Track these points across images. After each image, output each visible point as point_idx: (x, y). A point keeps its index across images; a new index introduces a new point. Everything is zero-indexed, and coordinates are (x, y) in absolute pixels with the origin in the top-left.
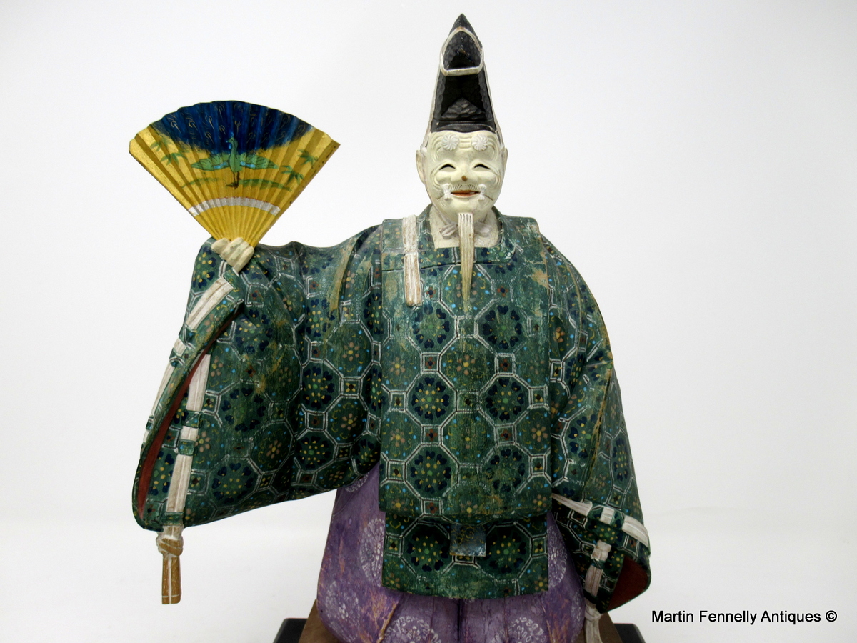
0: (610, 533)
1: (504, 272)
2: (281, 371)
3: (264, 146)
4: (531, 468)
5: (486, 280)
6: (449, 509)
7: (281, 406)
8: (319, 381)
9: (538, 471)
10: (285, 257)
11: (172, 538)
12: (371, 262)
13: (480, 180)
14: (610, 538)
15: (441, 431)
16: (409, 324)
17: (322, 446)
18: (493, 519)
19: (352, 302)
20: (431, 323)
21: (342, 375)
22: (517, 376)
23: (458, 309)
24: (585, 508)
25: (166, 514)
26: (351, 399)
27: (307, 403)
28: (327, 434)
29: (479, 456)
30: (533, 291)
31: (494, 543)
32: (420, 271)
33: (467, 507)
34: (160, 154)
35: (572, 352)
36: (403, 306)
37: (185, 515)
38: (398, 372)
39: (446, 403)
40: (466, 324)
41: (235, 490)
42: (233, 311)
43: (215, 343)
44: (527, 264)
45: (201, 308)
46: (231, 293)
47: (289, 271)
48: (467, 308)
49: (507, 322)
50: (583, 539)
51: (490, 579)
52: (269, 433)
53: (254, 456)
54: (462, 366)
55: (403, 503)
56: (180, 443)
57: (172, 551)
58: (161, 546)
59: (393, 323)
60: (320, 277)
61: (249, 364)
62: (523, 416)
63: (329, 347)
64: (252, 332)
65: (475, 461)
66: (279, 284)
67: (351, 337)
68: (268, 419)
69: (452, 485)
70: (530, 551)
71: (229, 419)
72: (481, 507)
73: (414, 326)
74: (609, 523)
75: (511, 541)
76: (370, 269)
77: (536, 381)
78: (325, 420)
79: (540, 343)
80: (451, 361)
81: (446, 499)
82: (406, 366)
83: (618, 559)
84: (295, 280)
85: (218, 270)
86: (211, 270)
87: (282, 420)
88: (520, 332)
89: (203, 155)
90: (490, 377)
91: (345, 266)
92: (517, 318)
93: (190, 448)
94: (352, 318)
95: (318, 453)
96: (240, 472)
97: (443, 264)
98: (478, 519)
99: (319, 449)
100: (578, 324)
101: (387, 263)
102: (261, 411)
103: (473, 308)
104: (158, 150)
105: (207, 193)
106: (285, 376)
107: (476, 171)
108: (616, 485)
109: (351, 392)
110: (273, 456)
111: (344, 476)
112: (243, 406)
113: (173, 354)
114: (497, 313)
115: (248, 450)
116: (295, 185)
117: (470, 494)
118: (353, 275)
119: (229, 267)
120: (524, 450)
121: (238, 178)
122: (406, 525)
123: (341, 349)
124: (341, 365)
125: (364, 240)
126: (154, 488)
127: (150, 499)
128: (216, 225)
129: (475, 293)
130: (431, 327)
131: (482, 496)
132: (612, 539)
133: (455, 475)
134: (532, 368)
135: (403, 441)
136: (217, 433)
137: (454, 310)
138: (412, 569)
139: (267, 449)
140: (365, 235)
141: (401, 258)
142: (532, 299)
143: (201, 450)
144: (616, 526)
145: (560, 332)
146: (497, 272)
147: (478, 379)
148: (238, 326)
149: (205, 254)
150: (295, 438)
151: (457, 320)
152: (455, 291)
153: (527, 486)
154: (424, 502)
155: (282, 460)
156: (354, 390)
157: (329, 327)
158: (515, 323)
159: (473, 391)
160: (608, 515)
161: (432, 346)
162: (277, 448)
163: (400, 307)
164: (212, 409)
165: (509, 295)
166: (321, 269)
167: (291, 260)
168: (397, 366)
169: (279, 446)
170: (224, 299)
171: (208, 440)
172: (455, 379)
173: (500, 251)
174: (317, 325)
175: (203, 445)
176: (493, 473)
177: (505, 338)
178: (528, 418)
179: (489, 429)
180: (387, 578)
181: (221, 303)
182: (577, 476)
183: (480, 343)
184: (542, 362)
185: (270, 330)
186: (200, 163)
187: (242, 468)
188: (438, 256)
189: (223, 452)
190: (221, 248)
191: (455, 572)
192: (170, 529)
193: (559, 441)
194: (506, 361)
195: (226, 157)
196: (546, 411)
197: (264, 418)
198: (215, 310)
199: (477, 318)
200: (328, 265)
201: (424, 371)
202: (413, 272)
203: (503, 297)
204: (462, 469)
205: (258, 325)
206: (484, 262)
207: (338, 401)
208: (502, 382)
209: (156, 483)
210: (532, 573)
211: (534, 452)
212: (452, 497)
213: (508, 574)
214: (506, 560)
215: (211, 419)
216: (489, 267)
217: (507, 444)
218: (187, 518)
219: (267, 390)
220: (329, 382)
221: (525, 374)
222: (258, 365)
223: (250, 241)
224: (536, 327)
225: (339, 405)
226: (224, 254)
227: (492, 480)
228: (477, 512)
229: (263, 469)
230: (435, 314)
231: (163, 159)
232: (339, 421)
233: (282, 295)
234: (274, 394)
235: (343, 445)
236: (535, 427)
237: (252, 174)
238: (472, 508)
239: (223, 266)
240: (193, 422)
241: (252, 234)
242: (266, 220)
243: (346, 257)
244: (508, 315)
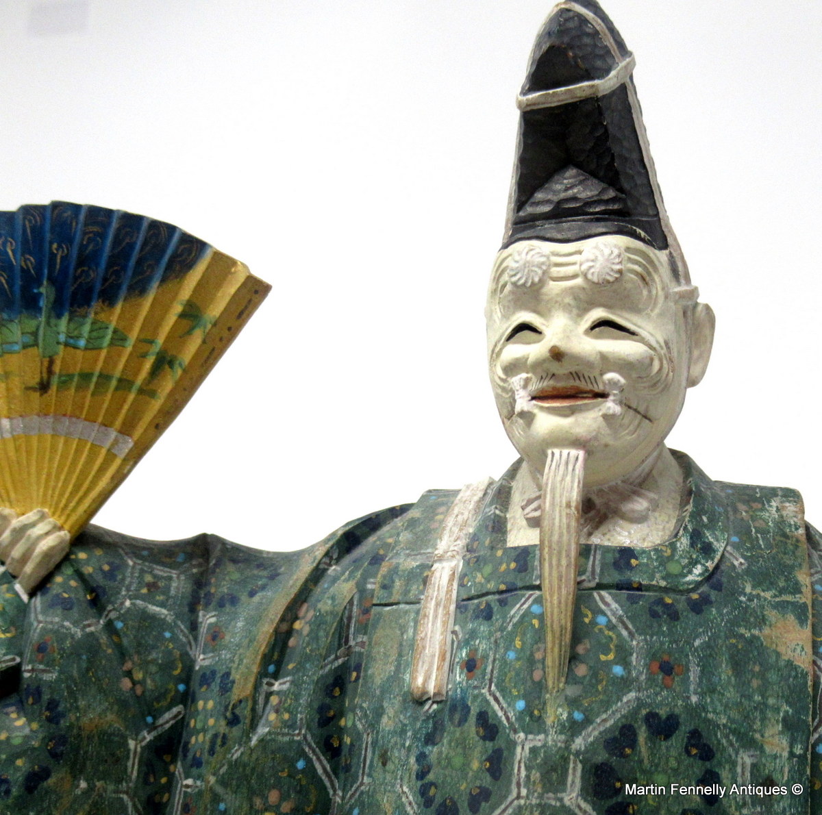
1: (674, 616)
3: (109, 297)
5: (619, 635)
12: (357, 585)
13: (607, 362)
16: (410, 746)
19: (292, 682)
20: (459, 750)
23: (531, 715)
30: (762, 675)
32: (458, 607)
36: (404, 701)
40: (545, 759)
44: (750, 600)
47: (160, 598)
48: (556, 713)
49: (673, 763)
59: (375, 743)
60: (234, 618)
63: (216, 798)
64: (18, 740)
66: (119, 625)
67: (275, 774)
73: (422, 757)
76: (352, 602)
84: (169, 619)
91: (295, 590)
92: (706, 753)
94: (285, 724)
97: (511, 589)
101: (386, 587)
103: (570, 714)
107: (597, 337)
114: (642, 735)
118: (311, 614)
121: (50, 371)
123: (245, 806)
125: (366, 536)
129: (581, 670)
130: (458, 761)
137: (520, 717)
140: (372, 523)
141: (422, 576)
142: (757, 698)
146: (654, 615)
151: (524, 745)
152: (531, 662)
157: (223, 744)
158: (699, 768)
163: (397, 702)
165: (686, 681)
166: (244, 598)
167: (174, 574)
173: (670, 558)
174: (201, 737)
185: (62, 740)
188: (504, 567)
195: (31, 324)
199: (579, 743)
200: (263, 588)
202: (440, 610)
203: (667, 687)
205: (35, 725)
206: (619, 587)
216: (632, 600)
223: (63, 518)
230: (471, 727)
233: (122, 654)
237: (79, 362)
241: (69, 501)
242: (102, 470)
243: (305, 569)
244: (676, 742)
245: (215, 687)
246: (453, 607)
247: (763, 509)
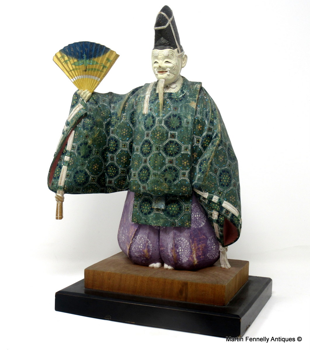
0: (217, 206)
1: (177, 102)
2: (98, 137)
3: (95, 57)
4: (181, 175)
5: (170, 105)
6: (149, 188)
7: (98, 150)
8: (113, 143)
9: (184, 177)
10: (105, 97)
11: (60, 195)
12: (135, 99)
13: (167, 67)
14: (217, 208)
15: (148, 160)
16: (143, 121)
17: (115, 169)
18: (165, 193)
19: (126, 114)
20: (149, 120)
21: (121, 141)
22: (178, 140)
24: (206, 195)
25: (58, 186)
26: (124, 150)
27: (109, 151)
28: (116, 164)
29: (159, 168)
31: (169, 205)
33: (155, 187)
34: (62, 61)
35: (204, 134)
37: (64, 187)
38: (138, 139)
39: (151, 149)
40: (160, 121)
41: (82, 180)
42: (83, 115)
43: (76, 126)
44: (188, 99)
45: (72, 114)
46: (82, 109)
47: (105, 102)
48: (161, 115)
49: (176, 120)
50: (208, 209)
51: (167, 219)
52: (93, 160)
53: (88, 168)
54: (157, 136)
55: (136, 187)
56: (64, 161)
57: (60, 200)
58: (56, 197)
59: (138, 121)
60: (116, 105)
61: (86, 134)
62: (179, 156)
63: (117, 130)
64: (88, 123)
65: (158, 170)
66: (100, 106)
67: (124, 126)
68: (93, 155)
69: (150, 179)
70: (183, 210)
71: (79, 154)
72: (160, 187)
73: (145, 122)
74: (216, 202)
75: (176, 205)
76: (134, 102)
77: (186, 143)
78: (115, 158)
79: (189, 129)
80: (153, 134)
81: (148, 184)
82: (141, 137)
83: (221, 219)
84: (107, 105)
85: (78, 101)
86: (76, 101)
87: (99, 156)
88: (180, 124)
89: (76, 61)
90: (166, 140)
91: (125, 100)
92: (180, 119)
93: (67, 164)
94: (125, 120)
95: (113, 171)
96: (83, 174)
97: (156, 99)
98: (159, 192)
99: (114, 170)
100: (208, 123)
101: (139, 99)
102: (90, 151)
103: (163, 115)
104: (62, 59)
105: (77, 74)
106: (99, 139)
107: (166, 63)
108: (220, 187)
109: (124, 148)
110: (95, 170)
111: (125, 183)
112: (84, 149)
113: (63, 130)
114: (172, 117)
115: (86, 166)
116: (105, 70)
117: (156, 182)
118: (128, 104)
119: (83, 100)
120: (178, 168)
121: (86, 68)
122: (140, 198)
123: (121, 131)
124: (120, 137)
125: (136, 91)
126: (55, 177)
127: (53, 180)
128: (80, 85)
129: (164, 109)
130: (149, 122)
131: (160, 183)
132: (218, 209)
133: (151, 175)
134: (184, 138)
135: (137, 164)
136: (76, 158)
137: (157, 116)
138: (141, 215)
139: (93, 167)
140: (137, 89)
141: (144, 98)
142: (188, 112)
143: (70, 164)
144: (219, 204)
145: (200, 126)
146: (174, 102)
147: (161, 140)
148: (84, 121)
149: (75, 95)
150: (106, 165)
151: (157, 119)
152: (158, 109)
153: (179, 182)
154: (142, 185)
155: (100, 172)
156: (125, 147)
157: (117, 123)
158: (179, 121)
159: (159, 145)
160: (215, 199)
161: (149, 129)
162: (97, 167)
163: (141, 115)
164: (74, 150)
165: (178, 110)
166: (118, 102)
167: (107, 99)
168: (138, 137)
169: (98, 166)
170: (80, 111)
171: (72, 161)
172: (154, 140)
173: (177, 94)
174: (113, 122)
175: (71, 163)
176: (165, 175)
177: (174, 126)
178: (181, 156)
179: (164, 159)
180: (133, 219)
181: (79, 112)
182: (200, 180)
183: (164, 127)
184: (189, 136)
185: (95, 122)
186: (74, 64)
187: (84, 172)
188: (155, 96)
189: (77, 165)
190: (80, 93)
191: (155, 215)
192: (59, 192)
193: (196, 168)
194: (173, 134)
195: (83, 61)
196: (189, 155)
197: (91, 154)
198: (76, 115)
199: (164, 118)
200: (120, 100)
201: (145, 138)
203: (176, 111)
204: (154, 173)
205: (91, 121)
206: (170, 98)
207: (120, 151)
208: (171, 142)
209: (55, 175)
210: (183, 219)
211: (183, 169)
212: (150, 183)
213: (174, 218)
214: (173, 212)
215: (74, 154)
216: (172, 100)
217: (171, 165)
218: (65, 189)
219: (92, 144)
220: (116, 143)
221: (181, 140)
222: (89, 135)
224: (188, 123)
225: (120, 153)
226: (81, 95)
227: (164, 177)
228: (158, 189)
229: (92, 174)
230: (151, 117)
231: (63, 62)
232: (120, 159)
233: (101, 111)
234: (95, 146)
235: (122, 169)
236: (184, 160)
237: (91, 67)
238: (157, 188)
239: (81, 99)
240: (68, 154)
241: (91, 88)
242: (96, 83)
243: (127, 97)
244: (176, 118)
245: (115, 115)
246: (148, 102)
247: (194, 86)
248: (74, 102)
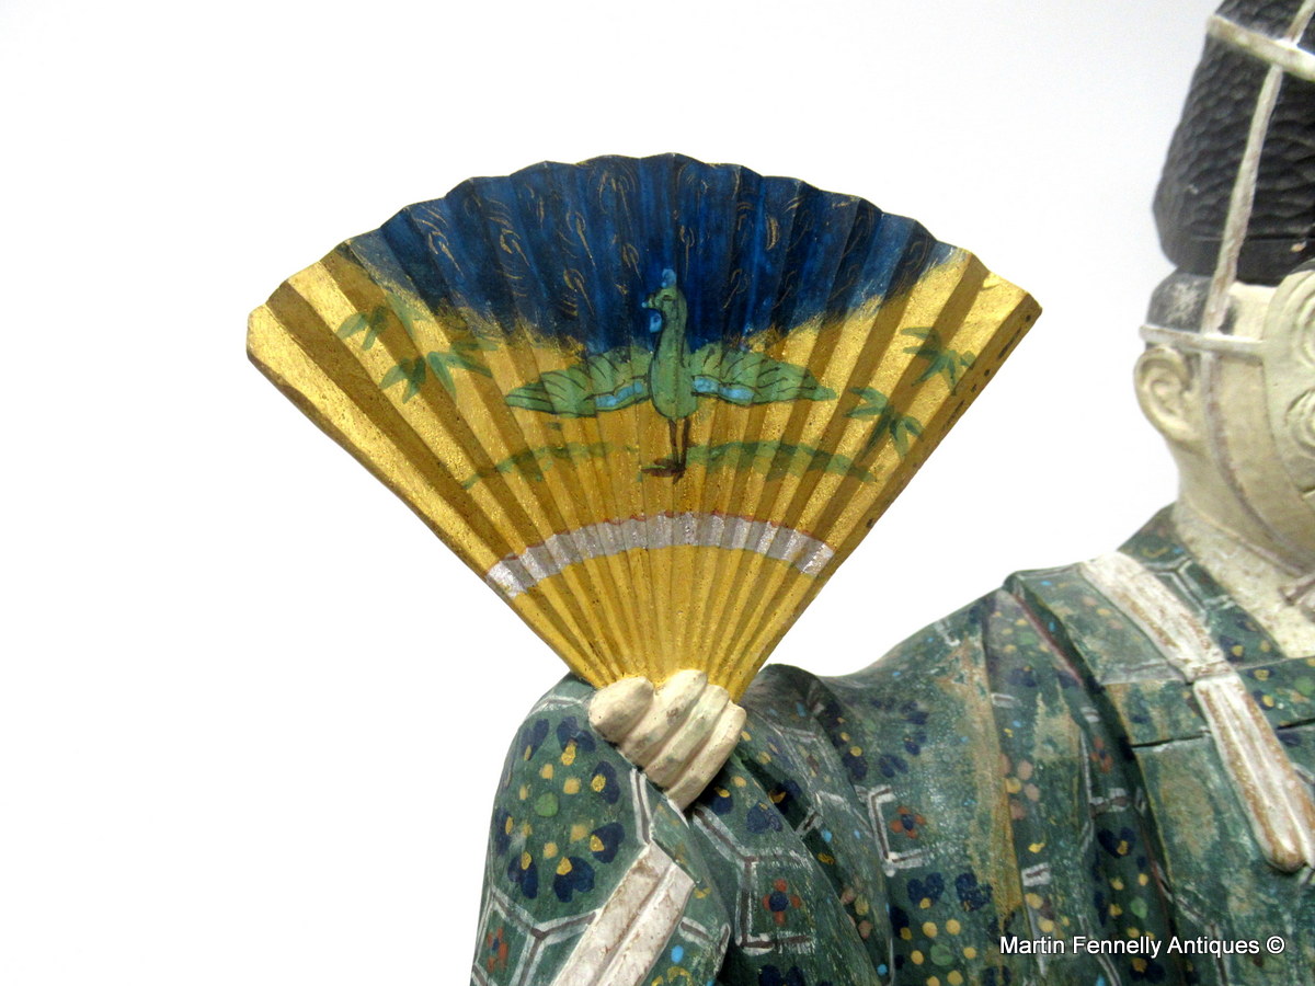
12: (1074, 718)
19: (1053, 871)
32: (1282, 739)
34: (378, 359)
36: (1257, 874)
46: (691, 905)
47: (828, 779)
59: (1230, 937)
60: (918, 788)
66: (827, 837)
76: (1078, 745)
84: (848, 809)
86: (608, 817)
89: (551, 359)
101: (1139, 718)
104: (367, 345)
105: (565, 507)
116: (888, 459)
118: (1027, 769)
121: (687, 443)
128: (595, 627)
141: (1185, 698)
149: (571, 748)
163: (1245, 877)
170: (675, 938)
174: (955, 978)
181: (666, 959)
195: (641, 360)
200: (922, 738)
202: (1260, 744)
226: (640, 743)
231: (390, 380)
233: (839, 880)
237: (738, 423)
239: (639, 791)
243: (981, 704)
246: (1276, 740)
248: (578, 832)
